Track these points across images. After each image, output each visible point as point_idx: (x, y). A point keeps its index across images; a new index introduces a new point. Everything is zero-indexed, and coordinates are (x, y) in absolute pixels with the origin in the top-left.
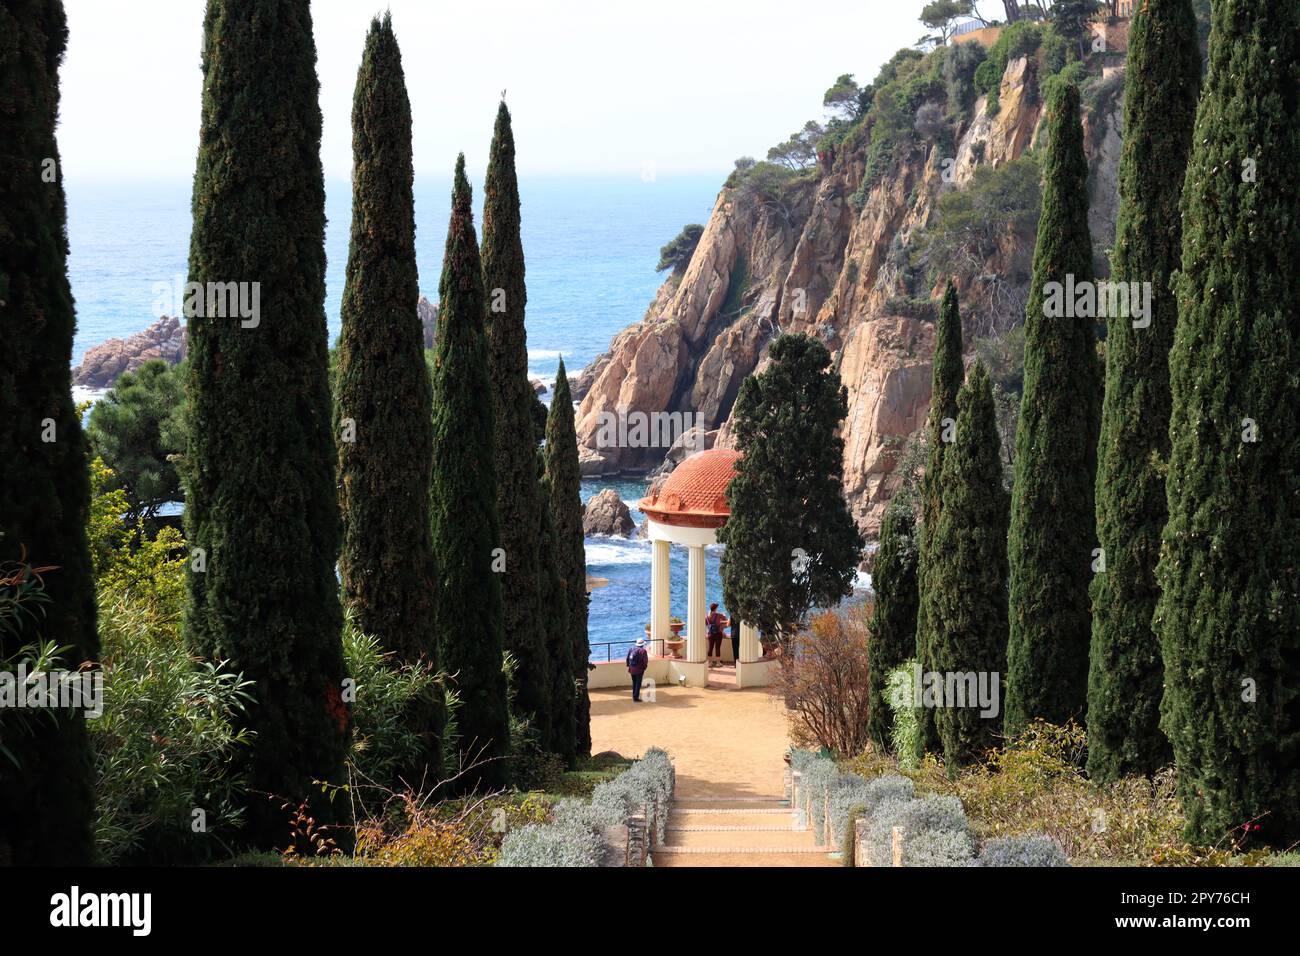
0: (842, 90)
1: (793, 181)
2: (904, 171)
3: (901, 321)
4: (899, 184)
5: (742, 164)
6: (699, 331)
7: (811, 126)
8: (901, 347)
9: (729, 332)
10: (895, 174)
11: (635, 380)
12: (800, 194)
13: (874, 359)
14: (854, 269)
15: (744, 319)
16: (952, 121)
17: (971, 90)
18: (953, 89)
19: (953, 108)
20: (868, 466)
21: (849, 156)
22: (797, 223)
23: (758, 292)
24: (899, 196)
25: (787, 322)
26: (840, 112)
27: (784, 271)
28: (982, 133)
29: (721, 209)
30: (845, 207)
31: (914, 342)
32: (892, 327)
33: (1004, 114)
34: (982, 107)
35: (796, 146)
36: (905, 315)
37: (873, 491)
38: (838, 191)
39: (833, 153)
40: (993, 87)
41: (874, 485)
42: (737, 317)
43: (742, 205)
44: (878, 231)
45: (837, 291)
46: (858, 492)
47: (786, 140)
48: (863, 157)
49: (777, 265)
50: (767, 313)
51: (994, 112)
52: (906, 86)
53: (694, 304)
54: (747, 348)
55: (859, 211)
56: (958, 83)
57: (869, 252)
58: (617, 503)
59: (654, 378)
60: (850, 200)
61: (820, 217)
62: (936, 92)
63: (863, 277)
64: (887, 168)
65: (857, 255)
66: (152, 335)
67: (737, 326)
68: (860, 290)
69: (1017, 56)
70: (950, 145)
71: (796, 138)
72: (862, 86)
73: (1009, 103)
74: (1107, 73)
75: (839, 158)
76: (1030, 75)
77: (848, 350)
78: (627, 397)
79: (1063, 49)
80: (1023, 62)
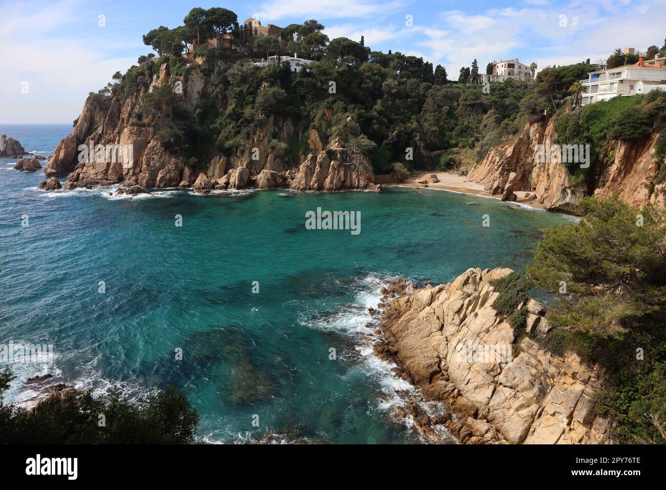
0: (117, 76)
1: (105, 99)
2: (135, 94)
3: (136, 127)
4: (134, 97)
5: (91, 94)
6: (82, 137)
7: (109, 85)
8: (136, 134)
10: (133, 95)
11: (64, 150)
12: (107, 102)
13: (129, 138)
14: (123, 120)
15: (94, 134)
16: (147, 81)
17: (152, 72)
18: (147, 73)
19: (147, 78)
21: (120, 91)
22: (107, 109)
23: (98, 127)
24: (134, 101)
25: (106, 134)
26: (117, 81)
27: (104, 121)
28: (155, 83)
29: (86, 105)
30: (120, 104)
31: (140, 133)
32: (134, 129)
33: (161, 78)
34: (155, 77)
35: (106, 90)
36: (137, 126)
37: (131, 173)
38: (118, 100)
39: (116, 91)
40: (157, 71)
41: (131, 172)
42: (92, 133)
43: (91, 104)
44: (129, 110)
45: (119, 125)
46: (127, 174)
47: (103, 88)
48: (124, 92)
49: (102, 120)
50: (100, 132)
51: (158, 77)
52: (134, 73)
53: (80, 130)
55: (124, 104)
56: (148, 71)
57: (127, 115)
58: (55, 181)
59: (69, 150)
60: (121, 102)
61: (113, 107)
62: (143, 74)
63: (126, 121)
64: (130, 94)
65: (124, 116)
67: (92, 135)
68: (125, 125)
69: (163, 63)
70: (147, 87)
71: (106, 88)
72: (123, 74)
73: (162, 75)
74: (188, 65)
75: (118, 92)
76: (167, 67)
77: (122, 136)
78: (62, 155)
79: (176, 60)
80: (165, 64)
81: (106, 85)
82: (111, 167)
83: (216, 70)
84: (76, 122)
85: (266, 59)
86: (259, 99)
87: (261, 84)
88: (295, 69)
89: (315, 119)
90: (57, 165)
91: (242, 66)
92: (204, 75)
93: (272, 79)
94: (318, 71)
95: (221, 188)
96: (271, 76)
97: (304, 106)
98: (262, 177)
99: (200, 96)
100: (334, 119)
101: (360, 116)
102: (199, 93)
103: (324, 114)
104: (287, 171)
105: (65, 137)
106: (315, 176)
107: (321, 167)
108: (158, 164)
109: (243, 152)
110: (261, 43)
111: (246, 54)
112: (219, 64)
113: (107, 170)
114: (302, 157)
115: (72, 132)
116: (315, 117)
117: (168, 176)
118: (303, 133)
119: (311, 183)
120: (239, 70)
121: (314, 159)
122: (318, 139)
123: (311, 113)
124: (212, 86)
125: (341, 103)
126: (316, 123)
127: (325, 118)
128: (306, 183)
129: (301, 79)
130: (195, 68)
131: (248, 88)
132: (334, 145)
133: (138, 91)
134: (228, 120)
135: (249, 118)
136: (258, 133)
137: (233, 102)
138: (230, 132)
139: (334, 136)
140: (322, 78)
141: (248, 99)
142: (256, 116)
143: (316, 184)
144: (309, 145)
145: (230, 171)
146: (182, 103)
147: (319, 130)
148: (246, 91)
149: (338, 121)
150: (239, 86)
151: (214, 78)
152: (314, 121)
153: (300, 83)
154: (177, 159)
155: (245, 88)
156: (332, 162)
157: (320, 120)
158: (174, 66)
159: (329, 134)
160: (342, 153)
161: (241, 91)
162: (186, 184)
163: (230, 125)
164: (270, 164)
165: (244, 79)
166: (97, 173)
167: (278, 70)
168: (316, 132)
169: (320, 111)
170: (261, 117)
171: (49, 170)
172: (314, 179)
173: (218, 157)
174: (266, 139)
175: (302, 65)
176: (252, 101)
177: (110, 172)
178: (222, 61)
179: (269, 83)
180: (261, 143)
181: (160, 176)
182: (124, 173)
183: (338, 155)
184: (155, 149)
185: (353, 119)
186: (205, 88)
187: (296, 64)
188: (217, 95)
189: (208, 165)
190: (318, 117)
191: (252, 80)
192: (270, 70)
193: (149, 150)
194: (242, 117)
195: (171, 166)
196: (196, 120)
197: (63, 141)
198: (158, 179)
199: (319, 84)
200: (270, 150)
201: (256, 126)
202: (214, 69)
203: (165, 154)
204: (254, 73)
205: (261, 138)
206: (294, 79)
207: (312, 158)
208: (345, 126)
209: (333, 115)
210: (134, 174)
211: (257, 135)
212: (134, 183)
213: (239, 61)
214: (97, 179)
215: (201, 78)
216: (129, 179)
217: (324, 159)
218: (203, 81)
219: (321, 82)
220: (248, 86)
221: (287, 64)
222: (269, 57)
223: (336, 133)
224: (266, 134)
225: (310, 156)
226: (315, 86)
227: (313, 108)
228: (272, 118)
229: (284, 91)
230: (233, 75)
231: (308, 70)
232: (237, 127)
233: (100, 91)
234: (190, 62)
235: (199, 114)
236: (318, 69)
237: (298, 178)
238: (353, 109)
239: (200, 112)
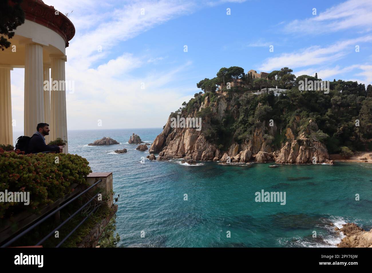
0: (184, 104)
2: (192, 112)
4: (192, 114)
5: (172, 113)
6: (167, 134)
7: (180, 108)
8: (192, 133)
9: (170, 134)
11: (158, 141)
13: (189, 134)
16: (198, 105)
17: (201, 101)
18: (198, 102)
19: (198, 104)
20: (188, 149)
21: (185, 111)
25: (178, 133)
26: (184, 106)
28: (202, 106)
32: (191, 130)
33: (205, 104)
34: (202, 103)
35: (179, 111)
39: (183, 111)
40: (203, 101)
41: (189, 152)
42: (171, 132)
46: (187, 153)
47: (178, 110)
48: (187, 111)
50: (175, 132)
51: (204, 103)
52: (192, 102)
53: (166, 131)
54: (173, 136)
56: (199, 100)
58: (153, 156)
59: (161, 140)
62: (196, 102)
64: (190, 112)
66: (102, 139)
69: (207, 96)
70: (198, 109)
71: (179, 110)
72: (187, 103)
73: (206, 102)
74: (219, 96)
75: (184, 112)
76: (208, 98)
77: (185, 134)
78: (157, 143)
79: (213, 95)
80: (207, 97)
81: (179, 109)
82: (179, 149)
83: (233, 98)
84: (164, 127)
85: (260, 90)
86: (257, 112)
87: (258, 104)
88: (277, 95)
89: (290, 122)
90: (155, 148)
91: (247, 95)
92: (227, 101)
93: (264, 101)
94: (290, 95)
95: (236, 161)
96: (263, 99)
97: (283, 114)
98: (259, 156)
99: (225, 112)
100: (301, 122)
101: (317, 119)
102: (224, 110)
103: (295, 119)
104: (273, 152)
105: (159, 134)
106: (290, 155)
107: (294, 149)
108: (202, 148)
109: (248, 142)
110: (257, 82)
111: (249, 89)
112: (235, 95)
113: (177, 151)
114: (283, 144)
115: (162, 132)
116: (289, 121)
117: (207, 155)
118: (282, 130)
119: (288, 159)
120: (245, 98)
121: (290, 145)
122: (292, 133)
123: (287, 119)
124: (231, 107)
125: (305, 112)
126: (290, 124)
127: (295, 121)
128: (285, 159)
129: (280, 100)
130: (223, 98)
131: (251, 107)
132: (302, 137)
133: (194, 111)
134: (240, 124)
135: (251, 123)
136: (256, 131)
137: (242, 115)
138: (241, 131)
139: (301, 131)
140: (293, 98)
141: (251, 113)
142: (255, 122)
143: (291, 160)
144: (286, 137)
145: (241, 152)
146: (215, 116)
147: (292, 128)
148: (250, 109)
149: (304, 123)
150: (245, 106)
151: (232, 102)
152: (289, 123)
153: (280, 102)
154: (213, 145)
155: (249, 106)
156: (301, 147)
157: (292, 122)
158: (212, 97)
159: (298, 130)
160: (307, 141)
161: (247, 108)
162: (217, 159)
163: (241, 127)
164: (264, 148)
165: (248, 102)
166: (173, 152)
167: (267, 96)
168: (290, 129)
169: (292, 117)
170: (258, 122)
171: (151, 150)
172: (290, 157)
173: (234, 144)
174: (261, 134)
175: (280, 92)
176: (253, 113)
177: (179, 152)
178: (236, 93)
179: (262, 104)
180: (258, 136)
181: (203, 154)
182: (186, 152)
183: (305, 142)
184: (201, 140)
185: (313, 121)
186: (227, 107)
187: (277, 92)
188: (234, 111)
189: (229, 149)
190: (291, 121)
191: (253, 103)
192: (262, 96)
193: (199, 140)
194: (248, 122)
195: (209, 149)
196: (223, 125)
197: (158, 136)
198: (203, 156)
199: (291, 102)
200: (263, 140)
201: (255, 127)
202: (232, 98)
203: (206, 143)
204: (253, 99)
205: (258, 134)
206: (277, 100)
207: (288, 144)
208: (308, 125)
209: (300, 119)
210: (190, 153)
211: (256, 132)
212: (190, 158)
213: (245, 93)
214: (172, 155)
215: (226, 103)
216: (188, 155)
217: (295, 145)
218: (227, 104)
219: (292, 101)
220: (250, 105)
221: (272, 92)
222: (262, 89)
223: (303, 130)
224: (261, 131)
225: (287, 143)
226: (288, 103)
227: (288, 116)
228: (264, 122)
229: (270, 107)
230: (242, 100)
231: (284, 95)
232: (245, 128)
233: (176, 112)
234: (220, 95)
235: (224, 121)
236: (290, 94)
237: (280, 156)
238: (313, 115)
239: (225, 121)
